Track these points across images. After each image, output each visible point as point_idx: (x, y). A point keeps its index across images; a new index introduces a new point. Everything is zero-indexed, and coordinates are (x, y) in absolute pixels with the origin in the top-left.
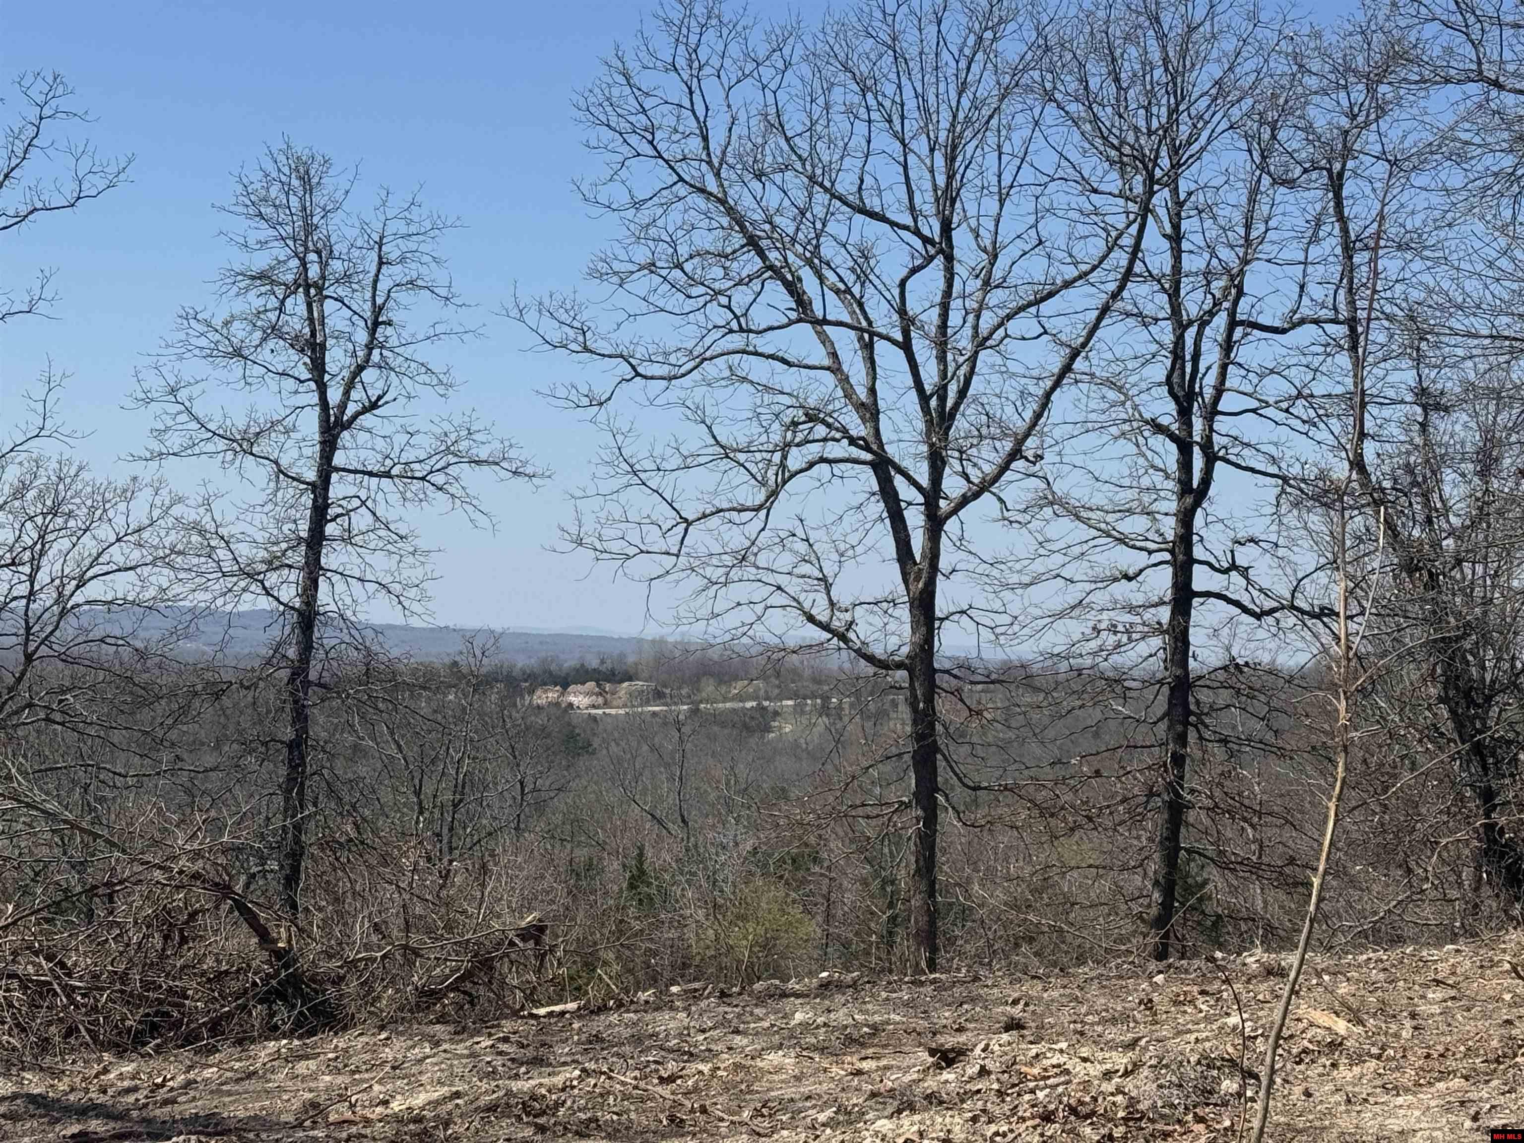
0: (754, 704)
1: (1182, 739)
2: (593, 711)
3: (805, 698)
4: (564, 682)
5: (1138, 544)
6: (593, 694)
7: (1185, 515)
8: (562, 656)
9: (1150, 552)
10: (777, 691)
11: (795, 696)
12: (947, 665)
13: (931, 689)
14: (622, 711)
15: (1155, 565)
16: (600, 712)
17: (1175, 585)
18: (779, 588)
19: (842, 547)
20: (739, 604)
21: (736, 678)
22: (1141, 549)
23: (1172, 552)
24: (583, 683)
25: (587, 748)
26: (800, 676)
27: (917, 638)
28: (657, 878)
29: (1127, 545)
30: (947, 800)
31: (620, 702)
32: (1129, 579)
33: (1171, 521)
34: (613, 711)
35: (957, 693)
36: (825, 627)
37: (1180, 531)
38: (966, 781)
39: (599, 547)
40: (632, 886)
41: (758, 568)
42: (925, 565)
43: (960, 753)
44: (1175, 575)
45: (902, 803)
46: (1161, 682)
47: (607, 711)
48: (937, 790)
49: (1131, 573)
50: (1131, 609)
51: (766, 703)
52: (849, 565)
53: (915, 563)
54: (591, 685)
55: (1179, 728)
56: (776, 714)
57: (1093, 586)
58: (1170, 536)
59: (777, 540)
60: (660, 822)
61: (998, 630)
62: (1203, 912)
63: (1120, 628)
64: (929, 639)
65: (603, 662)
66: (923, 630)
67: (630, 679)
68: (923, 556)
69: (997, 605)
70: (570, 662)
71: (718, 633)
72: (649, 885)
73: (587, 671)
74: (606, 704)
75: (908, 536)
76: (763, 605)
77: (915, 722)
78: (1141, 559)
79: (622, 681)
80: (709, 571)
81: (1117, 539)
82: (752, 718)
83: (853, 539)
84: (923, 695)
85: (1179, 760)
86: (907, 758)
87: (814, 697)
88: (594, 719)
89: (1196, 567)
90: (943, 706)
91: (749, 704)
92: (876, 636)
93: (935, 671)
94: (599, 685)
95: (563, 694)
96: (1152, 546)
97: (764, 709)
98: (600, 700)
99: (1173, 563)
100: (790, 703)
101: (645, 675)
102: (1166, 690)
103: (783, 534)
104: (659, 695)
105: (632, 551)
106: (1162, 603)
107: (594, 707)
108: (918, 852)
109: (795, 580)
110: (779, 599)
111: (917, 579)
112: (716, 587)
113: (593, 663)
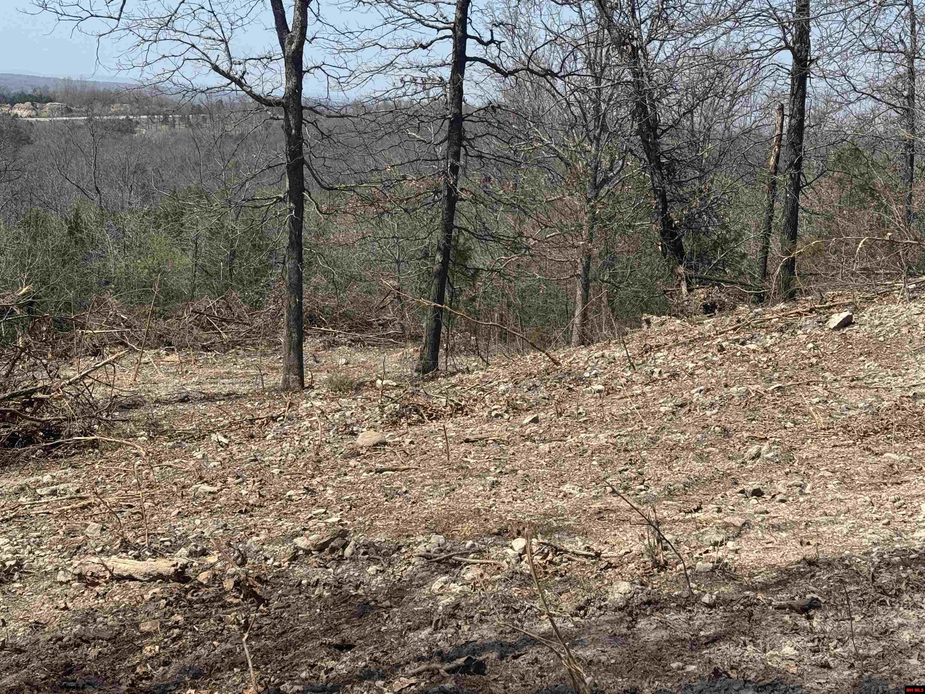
0: (124, 117)
1: (457, 156)
2: (30, 119)
3: (153, 114)
4: (13, 102)
5: (431, 24)
6: (29, 109)
7: (463, 5)
8: (9, 87)
9: (439, 30)
10: (137, 110)
11: (148, 114)
12: (310, 104)
13: (300, 121)
14: (47, 120)
15: (441, 38)
16: (34, 119)
17: (455, 52)
18: (193, 46)
19: (233, 19)
20: (164, 56)
21: (113, 102)
22: (433, 27)
23: (453, 30)
24: (23, 103)
25: (28, 141)
26: (151, 102)
27: (290, 85)
28: (86, 229)
29: (423, 23)
30: (310, 196)
31: (45, 114)
32: (424, 47)
33: (453, 9)
34: (42, 119)
35: (314, 123)
36: (226, 75)
37: (459, 16)
38: (323, 183)
39: (60, 11)
40: (71, 233)
41: (176, 31)
42: (296, 33)
43: (317, 164)
44: (455, 46)
45: (279, 198)
46: (444, 117)
47: (38, 119)
48: (304, 190)
49: (424, 44)
50: (421, 68)
51: (131, 117)
52: (238, 32)
53: (289, 32)
54: (28, 104)
55: (456, 148)
56: (138, 123)
57: (400, 51)
58: (452, 18)
59: (190, 11)
60: (83, 190)
61: (341, 80)
62: (466, 267)
63: (419, 81)
64: (299, 87)
65: (35, 90)
66: (294, 80)
67: (51, 101)
68: (294, 27)
69: (341, 63)
70: (14, 90)
71: (150, 77)
72: (81, 232)
73: (25, 96)
74: (37, 115)
75: (284, 12)
76: (182, 57)
77: (289, 144)
78: (433, 34)
79: (47, 102)
80: (142, 32)
81: (417, 20)
82: (123, 126)
83: (242, 13)
84: (295, 124)
85: (455, 169)
86: (284, 166)
87: (159, 114)
88: (31, 124)
89: (469, 41)
90: (308, 131)
91: (122, 117)
92: (257, 82)
93: (303, 108)
94: (33, 104)
95: (11, 109)
96: (441, 25)
97: (130, 120)
98: (34, 113)
99: (454, 37)
100: (145, 117)
101: (60, 99)
102: (447, 122)
103: (195, 7)
104: (69, 111)
105: (85, 15)
106: (444, 64)
107: (30, 116)
108: (291, 232)
109: (203, 41)
110: (193, 54)
111: (291, 43)
112: (148, 43)
113: (30, 91)
